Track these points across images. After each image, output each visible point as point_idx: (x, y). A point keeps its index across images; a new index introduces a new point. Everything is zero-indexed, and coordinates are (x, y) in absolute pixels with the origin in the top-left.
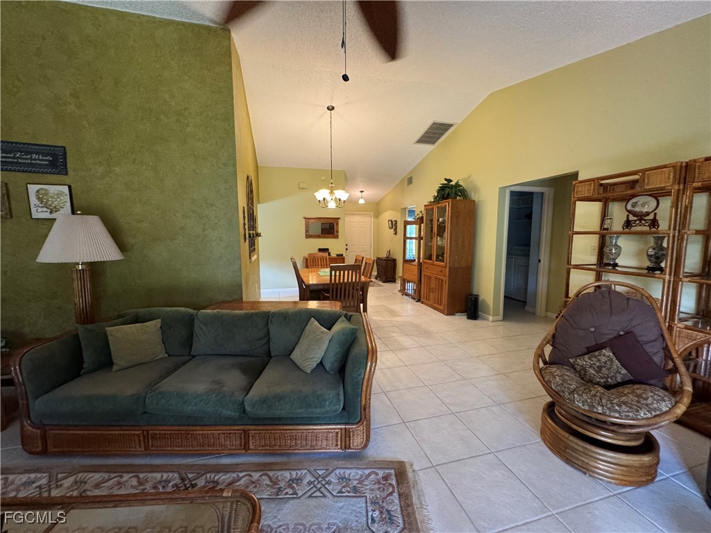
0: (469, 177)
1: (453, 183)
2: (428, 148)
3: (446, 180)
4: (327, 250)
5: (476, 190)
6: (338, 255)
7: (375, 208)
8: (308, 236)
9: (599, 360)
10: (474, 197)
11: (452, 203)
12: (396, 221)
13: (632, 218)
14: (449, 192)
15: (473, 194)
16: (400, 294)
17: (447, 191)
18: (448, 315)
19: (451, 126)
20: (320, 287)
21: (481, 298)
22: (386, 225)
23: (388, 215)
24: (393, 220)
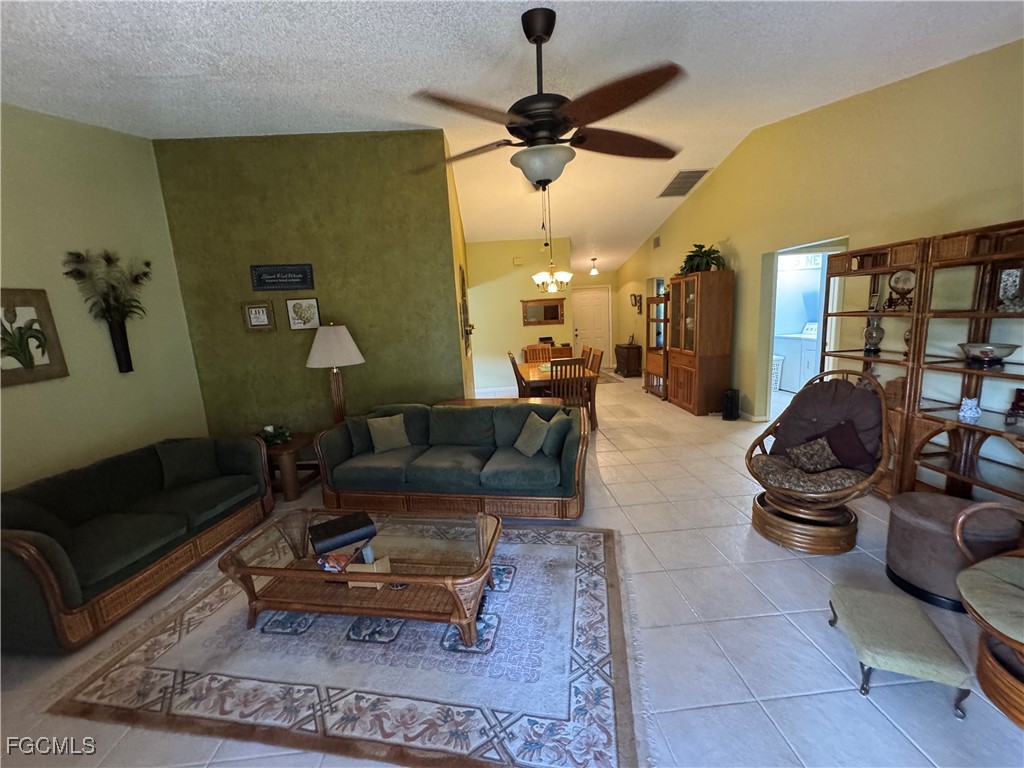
0: (728, 239)
1: (706, 248)
2: (678, 200)
3: (696, 246)
4: (551, 338)
5: (736, 256)
6: (563, 345)
7: (613, 279)
8: (526, 324)
9: (813, 449)
10: (733, 265)
11: (702, 277)
12: (640, 296)
13: (895, 296)
14: (701, 261)
15: (732, 263)
16: (644, 391)
17: (696, 261)
18: (698, 415)
19: (703, 173)
20: (542, 384)
21: (741, 395)
22: (629, 301)
23: (631, 288)
24: (637, 294)
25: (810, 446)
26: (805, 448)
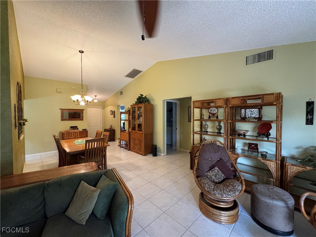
0: (150, 94)
1: (144, 96)
2: (130, 80)
3: (141, 95)
4: (77, 127)
5: (153, 100)
7: (103, 105)
8: (63, 119)
10: (152, 103)
11: (144, 105)
12: (114, 111)
13: (211, 115)
15: (152, 102)
16: (119, 147)
17: (142, 100)
18: (144, 156)
19: (140, 72)
21: (157, 146)
22: (109, 113)
23: (110, 108)
24: (113, 111)
25: (214, 171)
26: (212, 172)
